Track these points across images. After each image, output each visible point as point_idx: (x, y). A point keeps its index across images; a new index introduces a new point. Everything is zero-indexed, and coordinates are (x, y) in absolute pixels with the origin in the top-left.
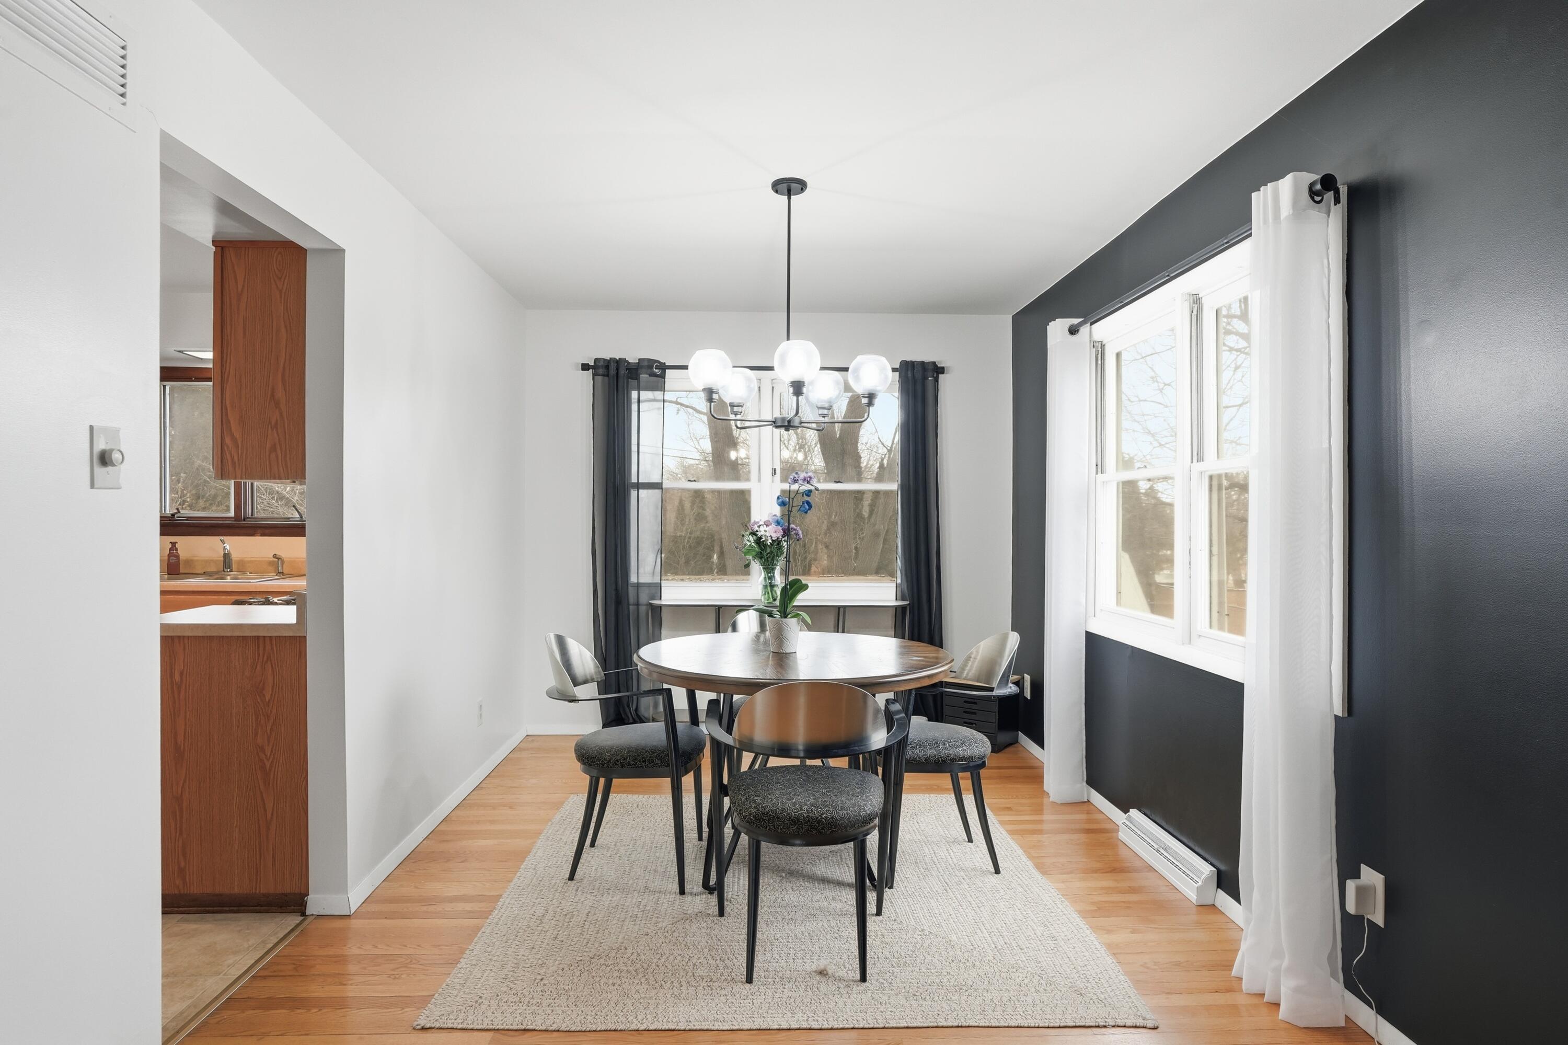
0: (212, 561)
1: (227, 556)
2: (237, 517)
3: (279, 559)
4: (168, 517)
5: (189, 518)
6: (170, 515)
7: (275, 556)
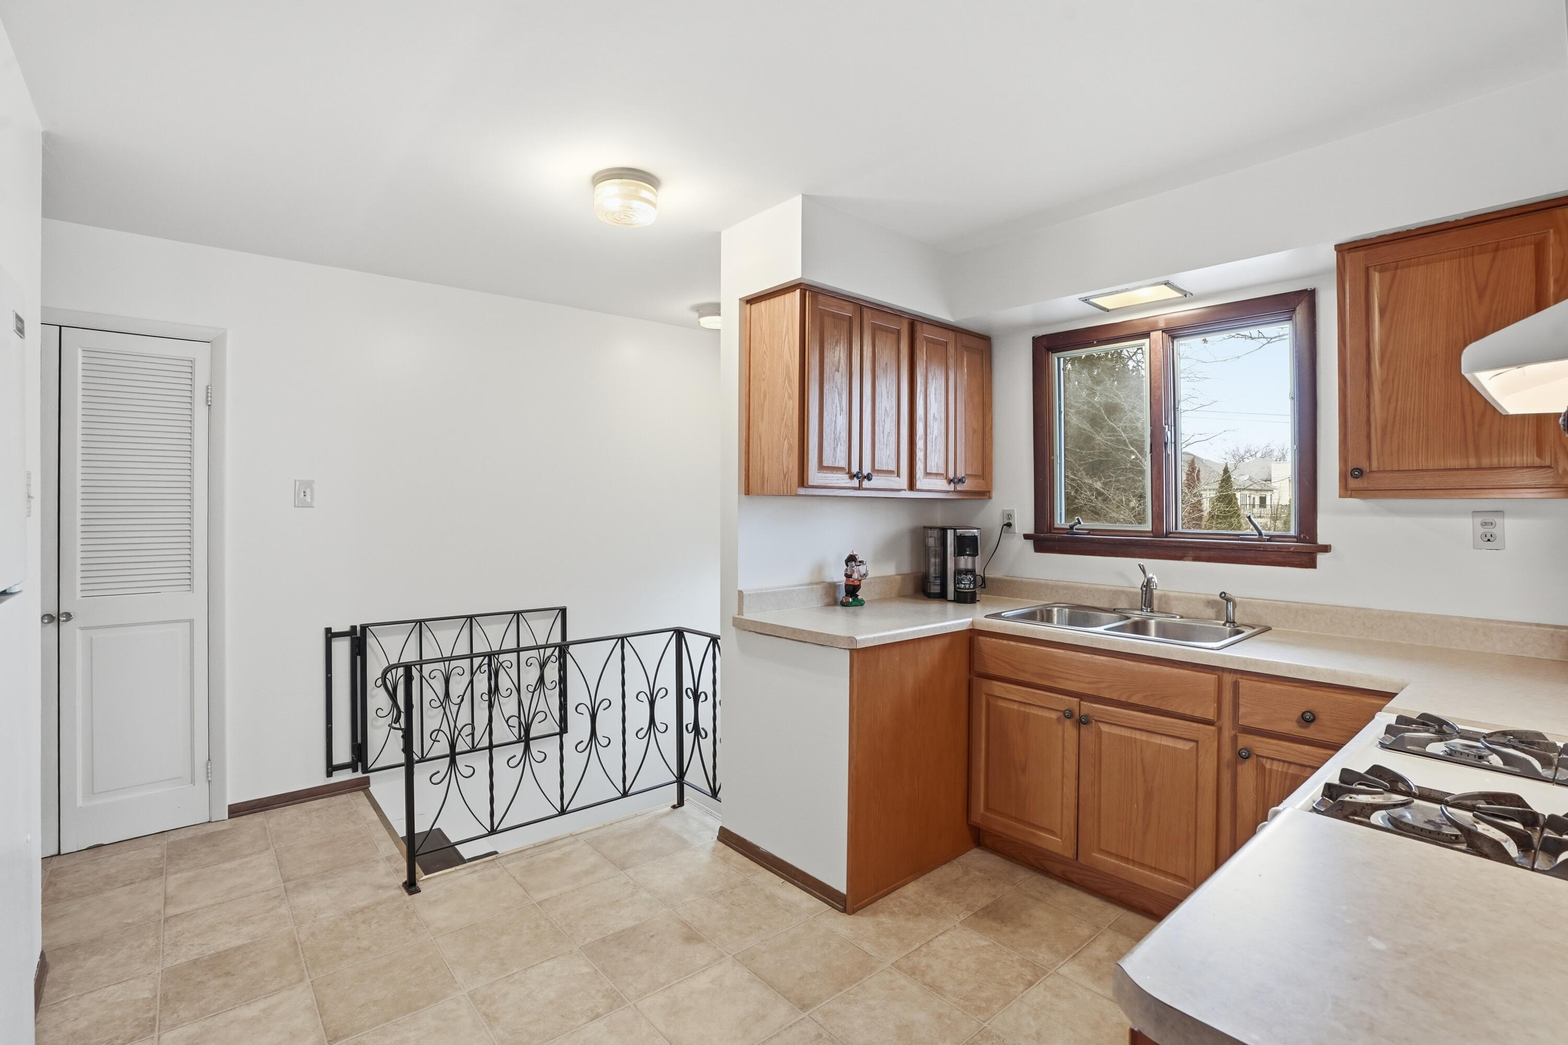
0: (1123, 592)
1: (1148, 586)
2: (1157, 531)
3: (1228, 600)
4: (1067, 529)
5: (1091, 531)
6: (1069, 527)
7: (1223, 595)
